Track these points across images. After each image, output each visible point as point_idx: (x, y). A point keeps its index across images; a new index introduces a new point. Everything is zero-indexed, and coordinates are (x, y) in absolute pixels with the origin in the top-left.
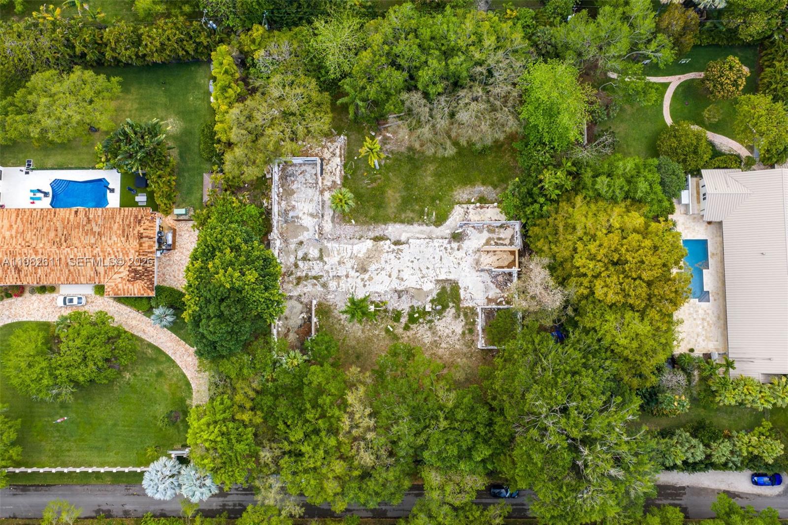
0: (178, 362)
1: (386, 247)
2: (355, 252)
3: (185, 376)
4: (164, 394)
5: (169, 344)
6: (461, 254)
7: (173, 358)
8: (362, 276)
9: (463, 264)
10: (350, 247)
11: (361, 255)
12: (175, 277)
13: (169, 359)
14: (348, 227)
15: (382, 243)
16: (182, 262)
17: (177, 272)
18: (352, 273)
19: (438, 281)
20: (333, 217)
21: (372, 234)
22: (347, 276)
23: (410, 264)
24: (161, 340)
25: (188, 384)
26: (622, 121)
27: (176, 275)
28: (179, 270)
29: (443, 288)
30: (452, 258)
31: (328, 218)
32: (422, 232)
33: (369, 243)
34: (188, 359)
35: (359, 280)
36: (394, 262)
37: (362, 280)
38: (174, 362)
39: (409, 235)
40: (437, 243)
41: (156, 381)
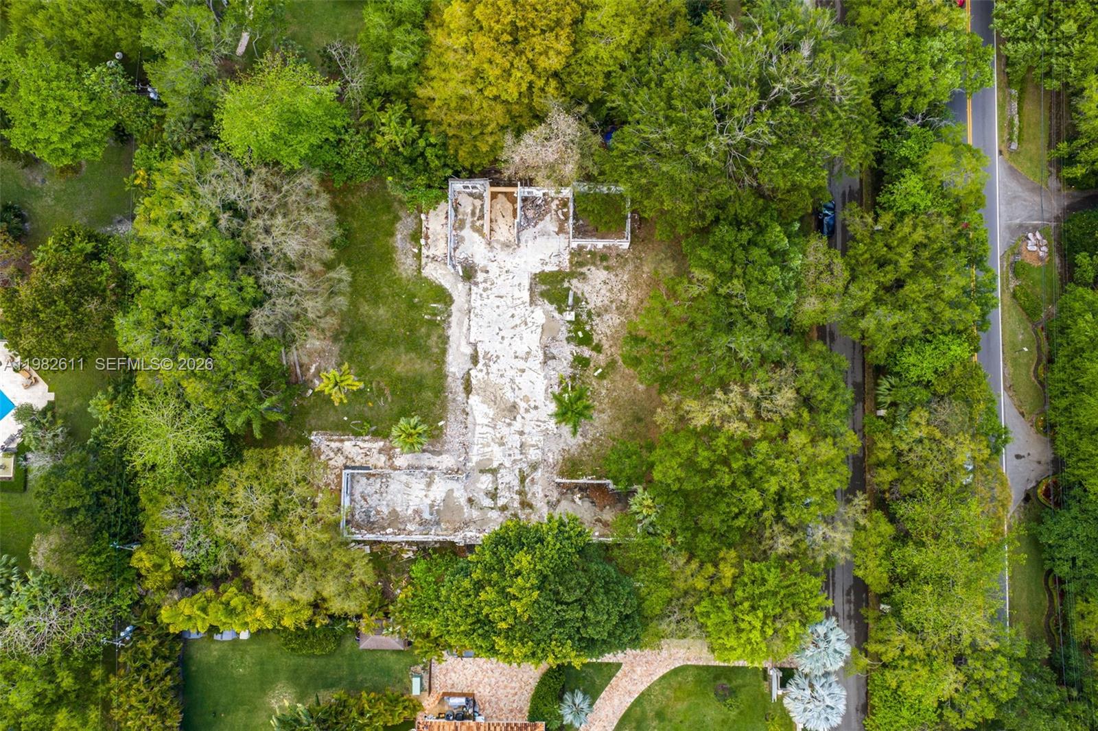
0: (642, 688)
1: (480, 375)
2: (486, 421)
3: (663, 677)
4: (689, 709)
5: (616, 702)
6: (493, 268)
7: (636, 696)
8: (522, 411)
9: (508, 266)
10: (478, 429)
11: (491, 413)
12: (516, 694)
13: (638, 702)
14: (448, 431)
15: (474, 381)
16: (493, 683)
17: (508, 690)
18: (517, 425)
19: (532, 302)
20: (433, 453)
21: (461, 397)
22: (522, 433)
23: (506, 342)
24: (610, 714)
25: (676, 672)
26: (309, 39)
27: (513, 692)
28: (506, 687)
29: (542, 294)
30: (499, 281)
31: (434, 461)
32: (460, 324)
33: (474, 400)
34: (639, 672)
35: (528, 416)
36: (502, 363)
37: (527, 411)
38: (642, 694)
39: (463, 342)
40: (476, 303)
41: (670, 721)
